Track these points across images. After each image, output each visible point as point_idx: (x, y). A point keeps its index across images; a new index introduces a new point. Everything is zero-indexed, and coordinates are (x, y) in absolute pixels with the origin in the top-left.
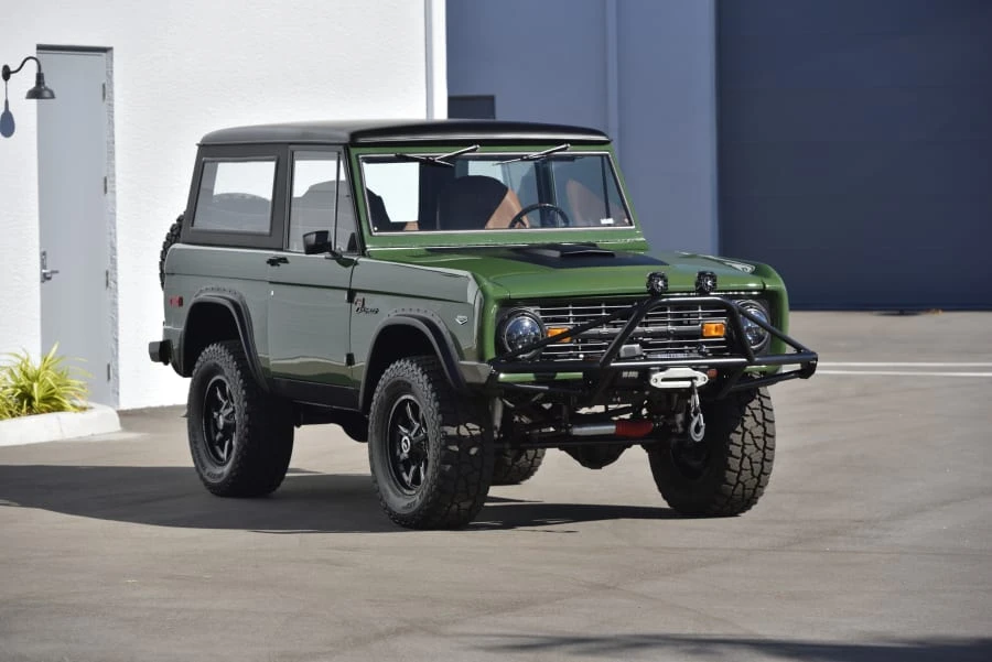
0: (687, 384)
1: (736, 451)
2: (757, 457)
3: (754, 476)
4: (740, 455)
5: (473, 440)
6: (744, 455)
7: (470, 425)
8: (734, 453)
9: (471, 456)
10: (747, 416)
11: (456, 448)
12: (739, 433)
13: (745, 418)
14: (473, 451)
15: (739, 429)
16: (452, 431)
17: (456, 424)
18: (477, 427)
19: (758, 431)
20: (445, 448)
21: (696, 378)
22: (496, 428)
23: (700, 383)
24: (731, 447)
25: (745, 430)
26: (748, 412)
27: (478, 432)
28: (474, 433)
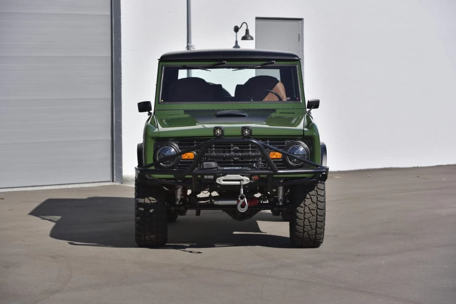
0: (238, 183)
1: (301, 216)
2: (313, 219)
3: (312, 229)
4: (303, 218)
5: (151, 206)
6: (305, 218)
7: (151, 198)
8: (299, 217)
9: (151, 213)
10: (308, 198)
11: (143, 209)
12: (302, 207)
13: (306, 200)
14: (151, 211)
15: (302, 205)
16: (141, 201)
17: (143, 197)
18: (154, 199)
19: (313, 206)
20: (137, 209)
21: (243, 180)
22: (178, 200)
23: (245, 182)
24: (298, 214)
25: (305, 205)
26: (308, 196)
27: (156, 201)
28: (152, 202)
